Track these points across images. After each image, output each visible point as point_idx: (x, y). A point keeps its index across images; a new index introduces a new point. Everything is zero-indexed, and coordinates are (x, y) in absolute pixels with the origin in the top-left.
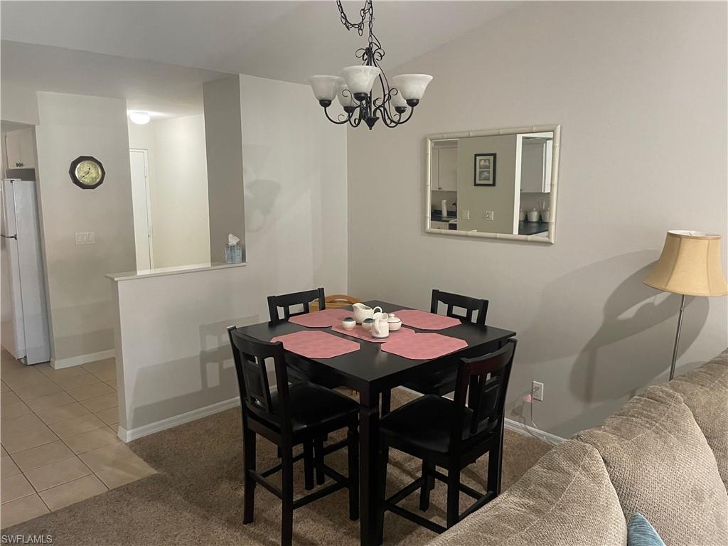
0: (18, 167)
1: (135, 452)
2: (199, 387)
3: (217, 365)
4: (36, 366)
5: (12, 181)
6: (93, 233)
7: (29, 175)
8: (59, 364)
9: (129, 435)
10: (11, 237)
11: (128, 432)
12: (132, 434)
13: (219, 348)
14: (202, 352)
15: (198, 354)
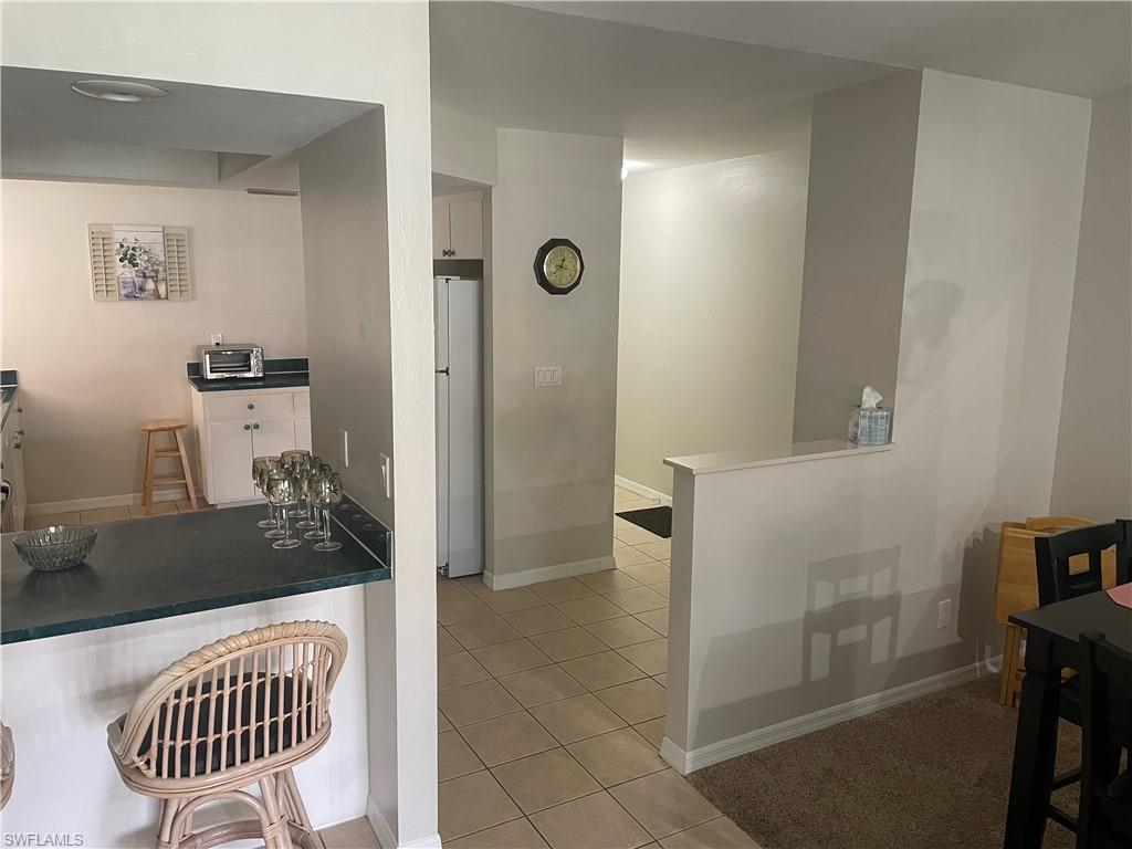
0: (447, 257)
1: (711, 800)
2: (796, 680)
3: (828, 637)
4: (462, 580)
5: (447, 280)
6: (559, 368)
7: (473, 270)
8: (500, 582)
9: (690, 761)
10: (441, 372)
11: (689, 755)
12: (695, 759)
13: (834, 607)
14: (809, 614)
15: (802, 616)
